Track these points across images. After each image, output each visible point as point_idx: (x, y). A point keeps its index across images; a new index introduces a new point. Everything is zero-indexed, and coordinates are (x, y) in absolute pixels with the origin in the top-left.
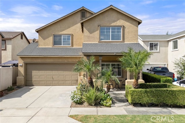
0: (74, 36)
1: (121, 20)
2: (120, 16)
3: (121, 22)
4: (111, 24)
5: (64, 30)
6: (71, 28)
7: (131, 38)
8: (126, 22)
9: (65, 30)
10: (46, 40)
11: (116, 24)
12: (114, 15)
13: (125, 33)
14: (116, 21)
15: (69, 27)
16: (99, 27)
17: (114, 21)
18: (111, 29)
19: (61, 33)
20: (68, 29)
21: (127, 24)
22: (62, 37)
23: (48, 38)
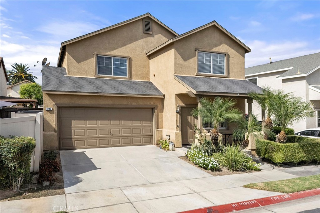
0: (132, 60)
1: (224, 44)
2: (223, 39)
3: (224, 48)
4: (212, 49)
5: (115, 49)
6: (127, 46)
7: (237, 72)
8: (230, 48)
9: (117, 49)
10: (82, 63)
11: (218, 50)
12: (216, 36)
13: (230, 65)
14: (218, 46)
15: (125, 45)
16: (197, 51)
17: (216, 46)
18: (212, 56)
19: (109, 53)
20: (122, 47)
21: (232, 51)
22: (112, 60)
23: (86, 60)
